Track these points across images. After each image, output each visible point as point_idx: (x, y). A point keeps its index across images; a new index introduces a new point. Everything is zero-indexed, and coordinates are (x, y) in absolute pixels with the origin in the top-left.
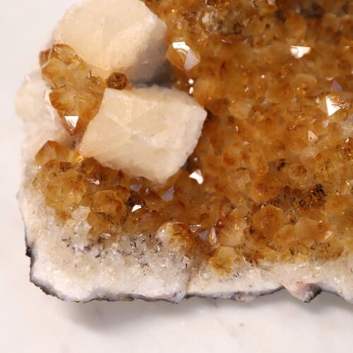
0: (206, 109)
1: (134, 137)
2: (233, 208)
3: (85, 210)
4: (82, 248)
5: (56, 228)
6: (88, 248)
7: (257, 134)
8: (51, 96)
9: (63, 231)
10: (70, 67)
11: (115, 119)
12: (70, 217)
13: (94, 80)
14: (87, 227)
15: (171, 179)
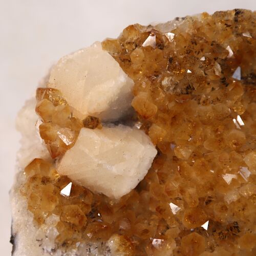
0: (157, 148)
1: (99, 165)
2: (168, 228)
3: (56, 218)
4: (50, 250)
5: (33, 228)
6: (54, 251)
7: (194, 175)
8: (41, 127)
9: (38, 233)
10: (56, 109)
11: (87, 151)
12: (44, 222)
13: (74, 120)
14: (56, 233)
15: (124, 197)
